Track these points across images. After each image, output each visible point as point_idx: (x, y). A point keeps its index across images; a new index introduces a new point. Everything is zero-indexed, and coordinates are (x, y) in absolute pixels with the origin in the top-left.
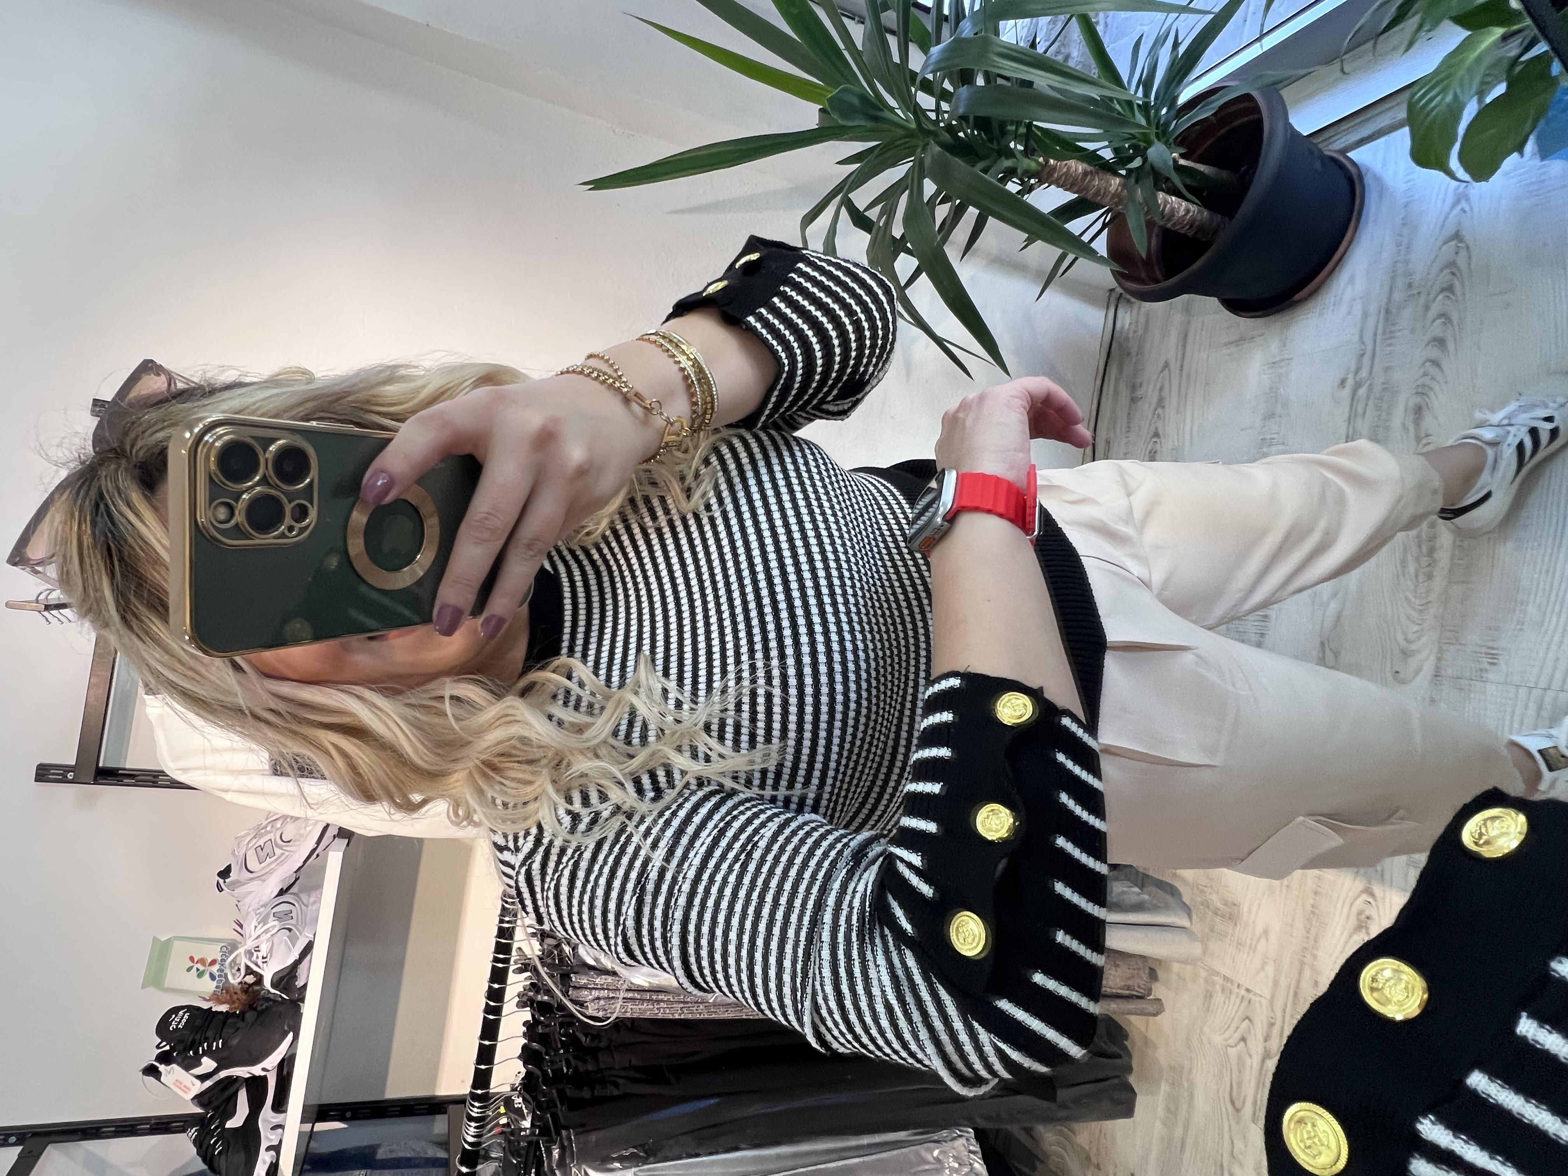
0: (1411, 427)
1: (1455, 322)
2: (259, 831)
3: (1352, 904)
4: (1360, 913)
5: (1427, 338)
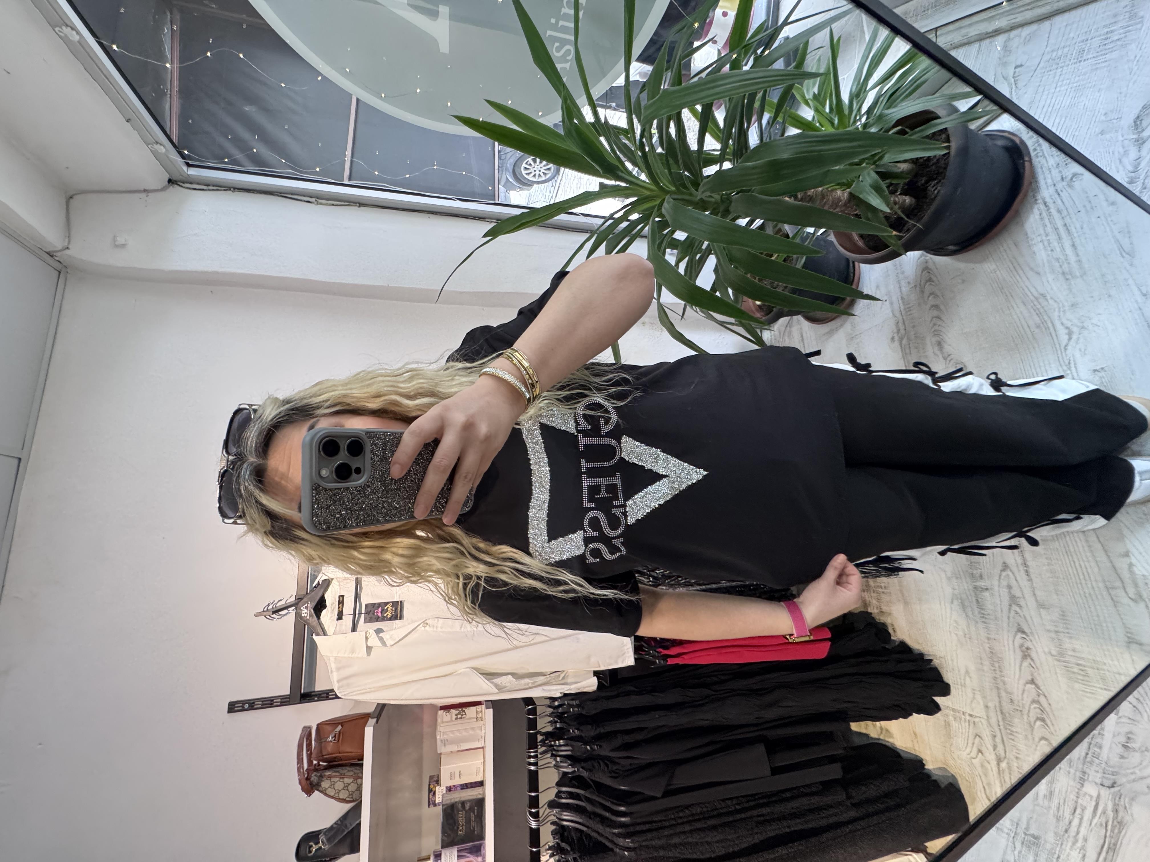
0: (938, 353)
1: (940, 295)
3: (1013, 641)
4: (1021, 646)
5: (928, 306)
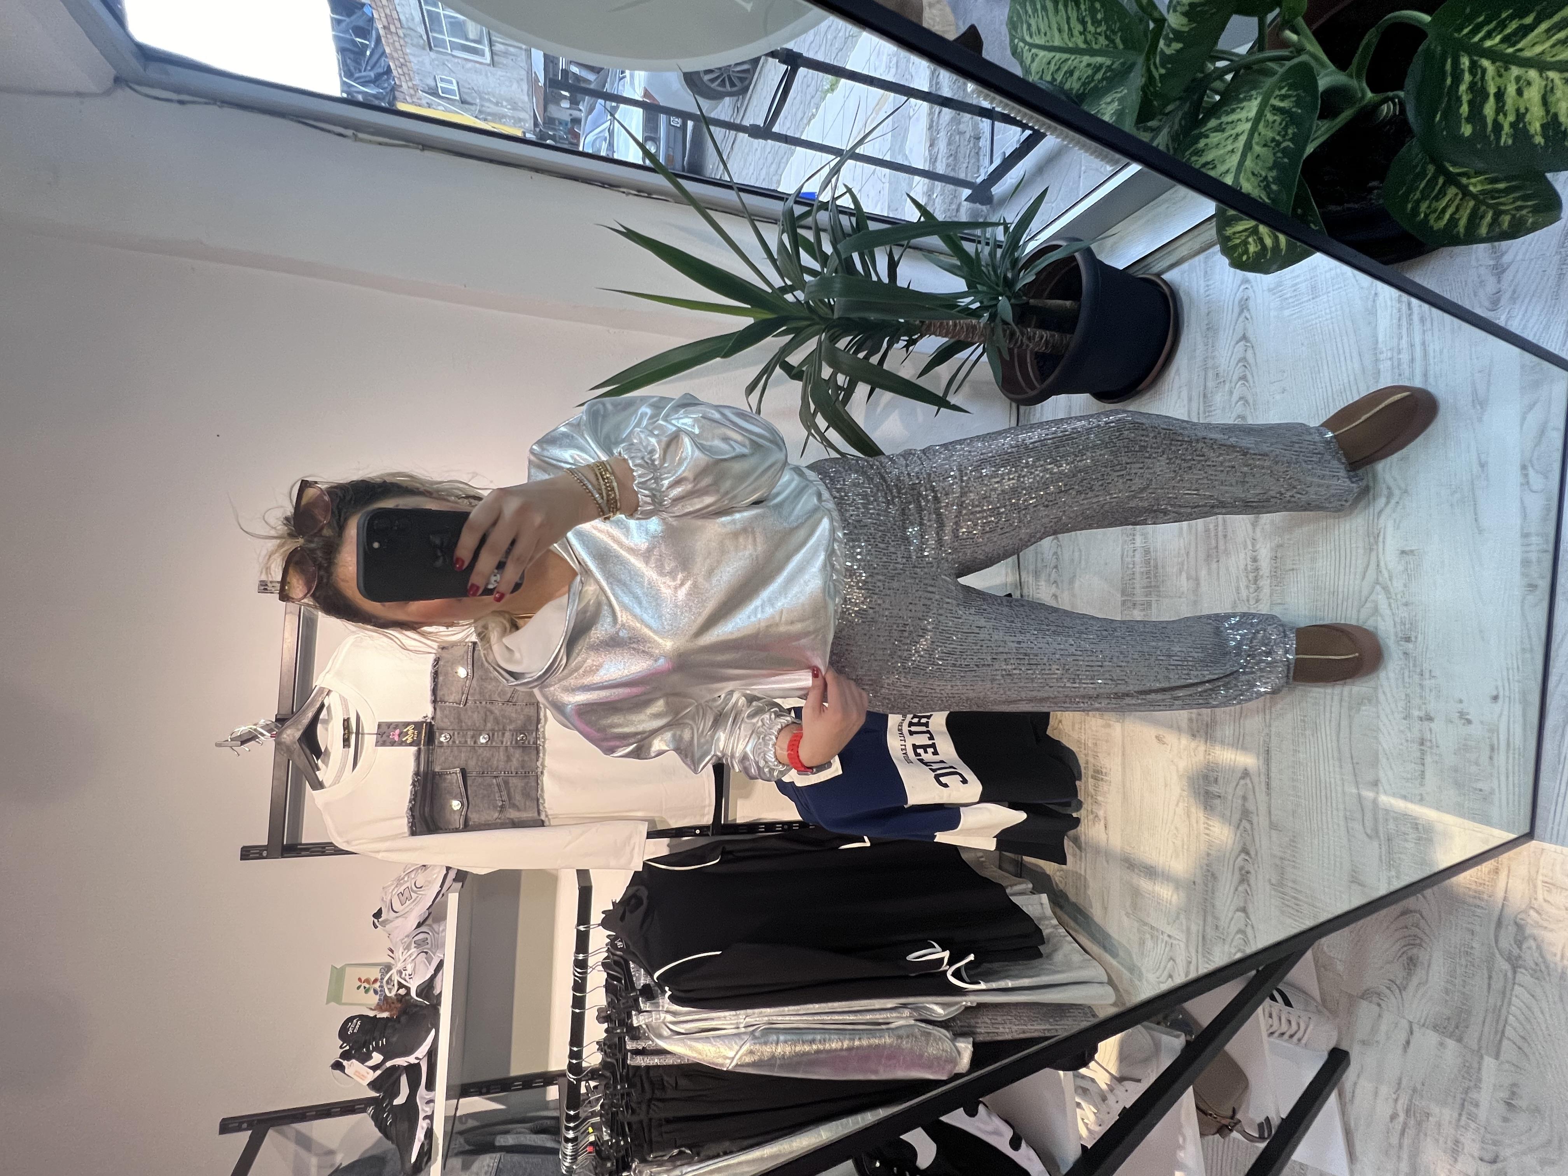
1: (1251, 403)
2: (399, 881)
3: (1235, 862)
4: (1242, 868)
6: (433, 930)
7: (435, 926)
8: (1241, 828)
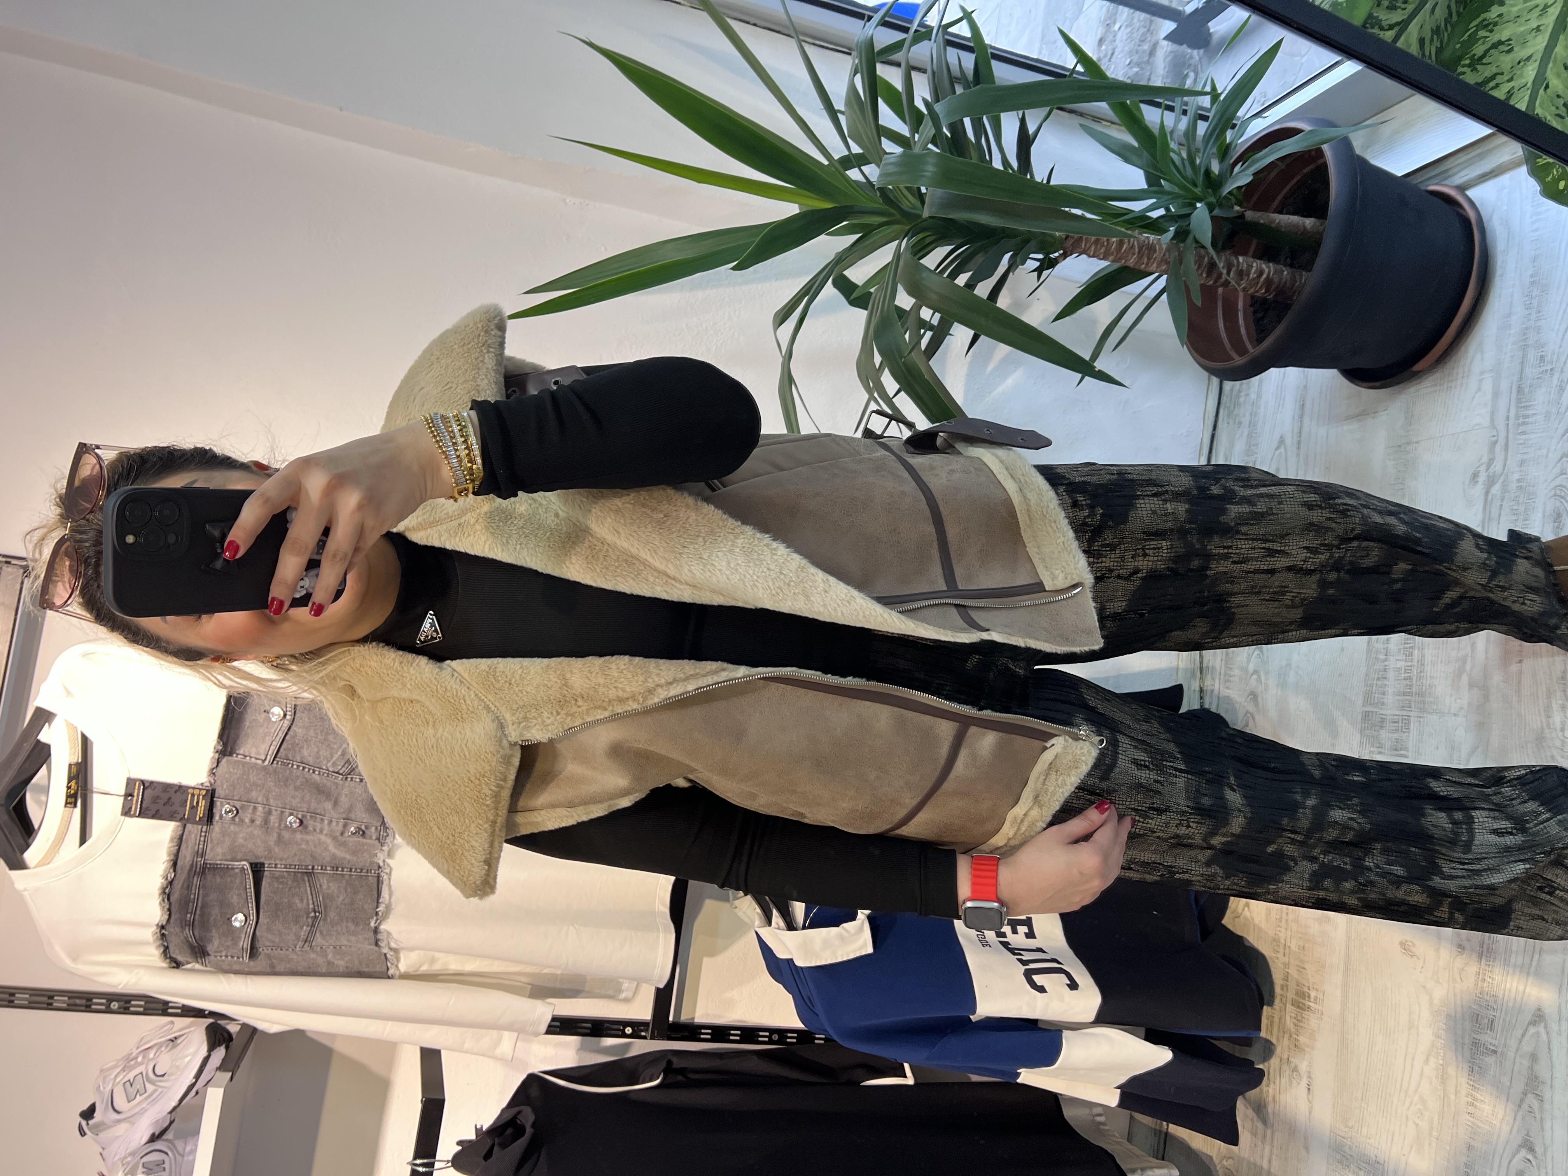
2: (129, 1062)
6: (174, 1148)
7: (179, 1144)
8: (1525, 1106)
